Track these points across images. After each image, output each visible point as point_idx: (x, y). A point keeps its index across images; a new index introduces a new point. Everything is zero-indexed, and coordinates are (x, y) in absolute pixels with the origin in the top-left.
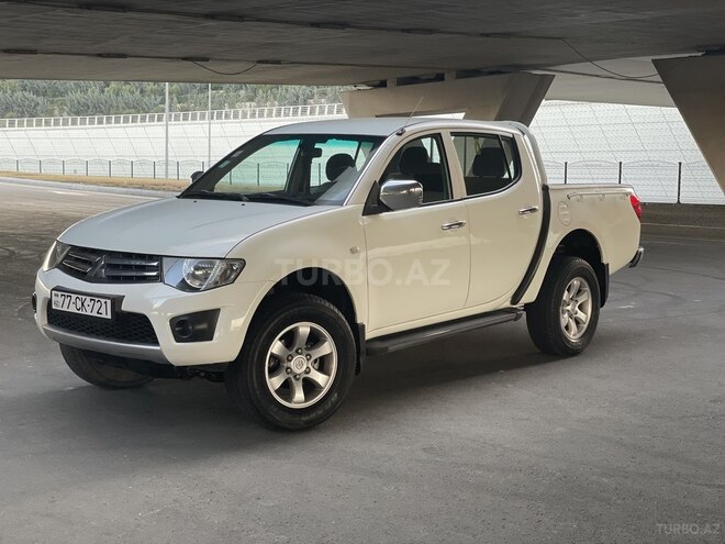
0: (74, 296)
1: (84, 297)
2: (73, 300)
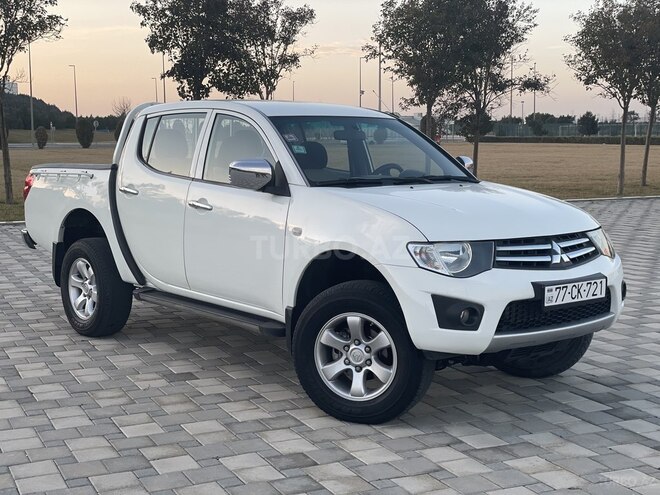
0: (570, 286)
1: (580, 284)
2: (569, 290)
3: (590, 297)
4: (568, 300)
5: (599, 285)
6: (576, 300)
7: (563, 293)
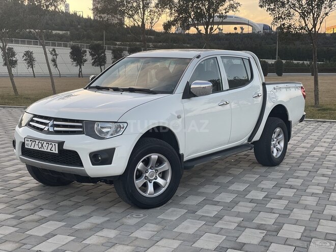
1: (43, 142)
2: (37, 143)
3: (49, 150)
4: (36, 148)
5: (54, 146)
6: (41, 149)
7: (33, 143)
